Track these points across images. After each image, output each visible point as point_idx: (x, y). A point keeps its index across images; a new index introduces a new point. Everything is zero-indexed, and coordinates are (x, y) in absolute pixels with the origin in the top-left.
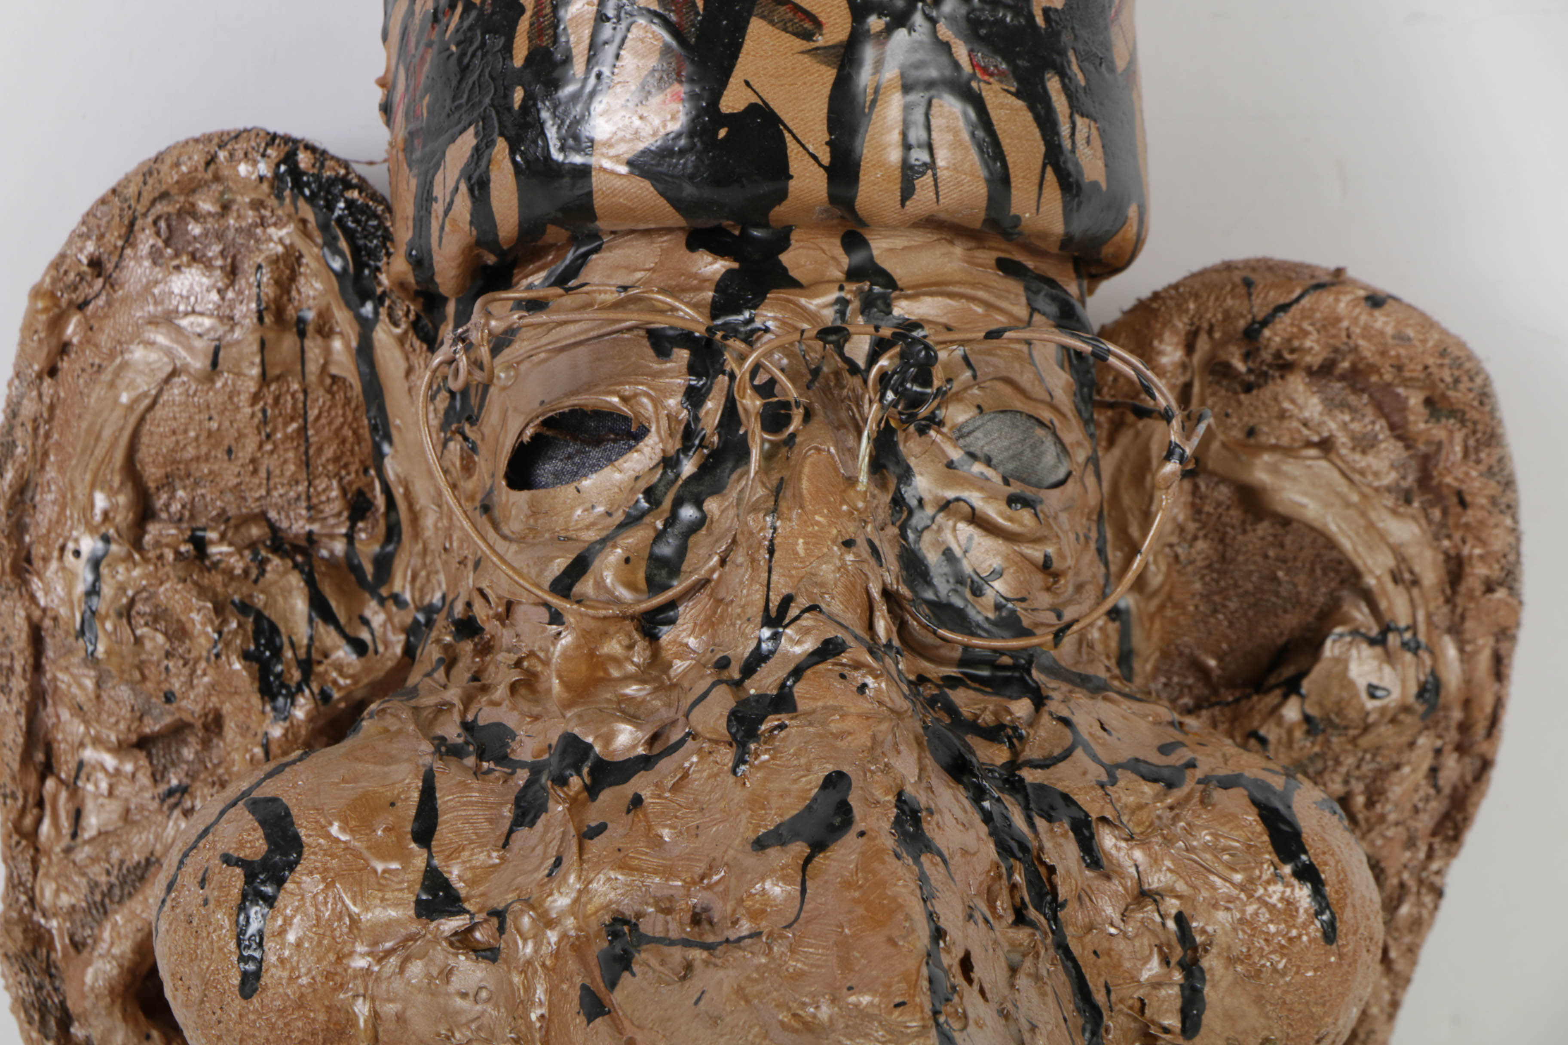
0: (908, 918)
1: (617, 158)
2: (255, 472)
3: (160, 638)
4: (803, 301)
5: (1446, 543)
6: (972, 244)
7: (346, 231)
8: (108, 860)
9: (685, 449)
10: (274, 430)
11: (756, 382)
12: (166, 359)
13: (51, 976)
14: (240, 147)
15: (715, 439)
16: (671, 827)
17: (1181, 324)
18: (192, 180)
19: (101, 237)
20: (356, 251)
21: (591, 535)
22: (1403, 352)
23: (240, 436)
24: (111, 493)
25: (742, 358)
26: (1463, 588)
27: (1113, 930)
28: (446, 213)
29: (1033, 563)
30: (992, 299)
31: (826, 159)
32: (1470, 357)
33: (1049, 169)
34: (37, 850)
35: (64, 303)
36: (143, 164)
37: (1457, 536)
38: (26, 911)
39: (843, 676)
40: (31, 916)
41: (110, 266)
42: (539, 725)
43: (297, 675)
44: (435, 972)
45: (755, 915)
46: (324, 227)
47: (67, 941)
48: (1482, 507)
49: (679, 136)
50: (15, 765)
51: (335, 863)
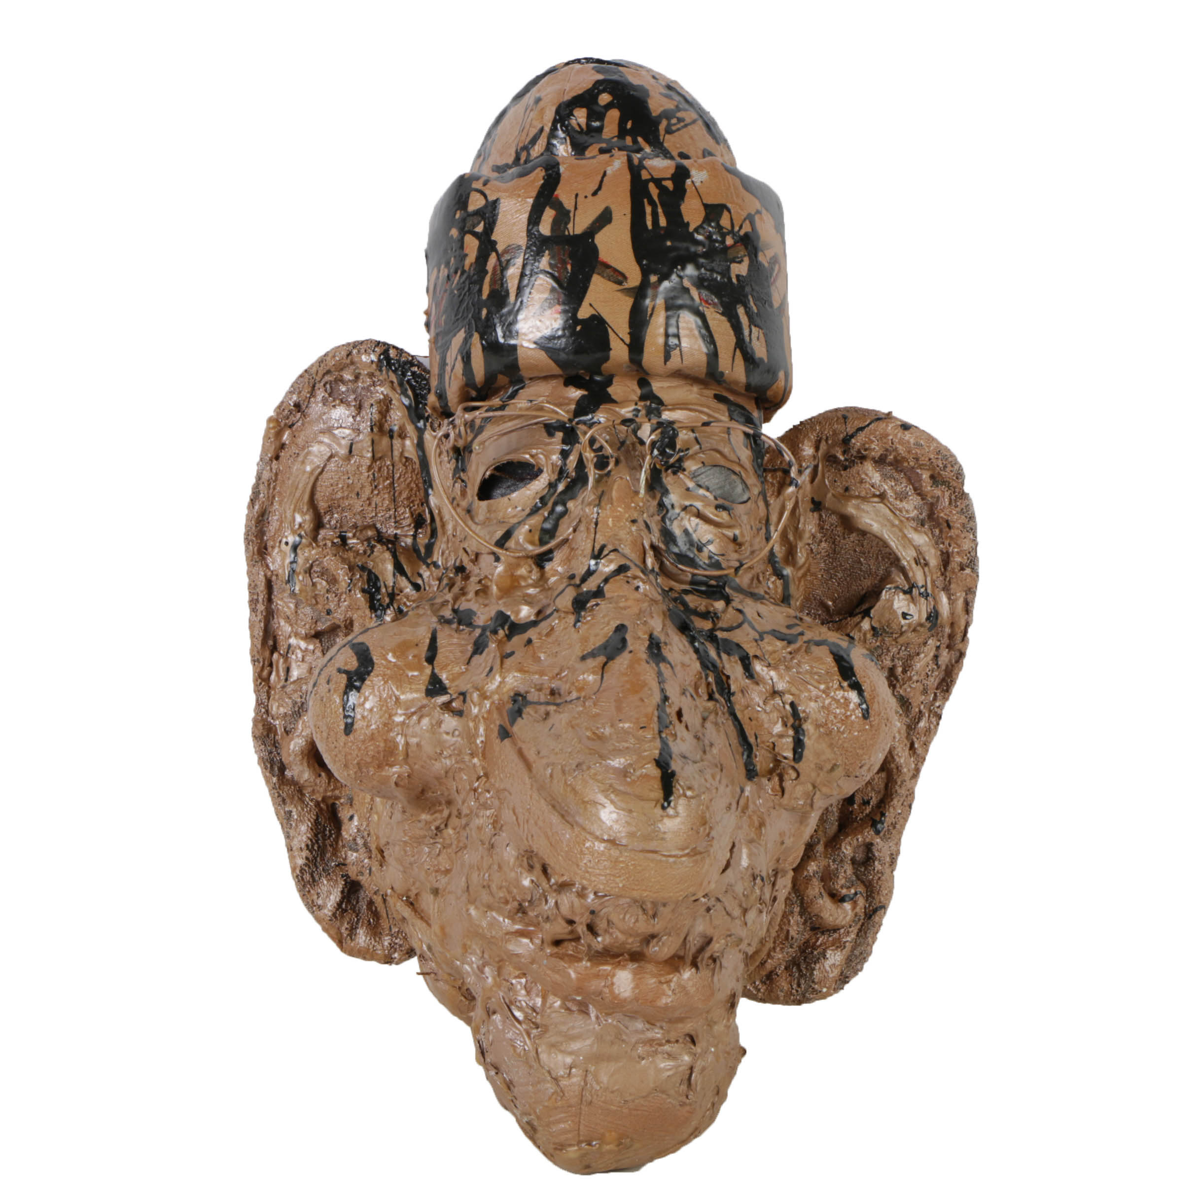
0: (650, 689)
1: (529, 341)
2: (370, 504)
3: (324, 583)
4: (617, 409)
5: (941, 546)
6: (702, 387)
7: (412, 387)
8: (301, 691)
9: (559, 480)
10: (379, 484)
11: (594, 448)
12: (328, 450)
13: (275, 746)
14: (363, 347)
15: (574, 474)
16: (545, 653)
17: (813, 437)
18: (341, 364)
19: (300, 392)
20: (416, 396)
21: (514, 521)
22: (919, 452)
23: (363, 487)
24: (303, 514)
25: (585, 433)
26: (949, 568)
27: (759, 709)
28: (452, 371)
29: (728, 538)
30: (711, 413)
31: (628, 341)
32: (952, 456)
33: (738, 351)
34: (269, 687)
35: (282, 424)
36: (319, 358)
37: (947, 542)
38: (265, 716)
39: (628, 582)
40: (267, 719)
41: (304, 407)
42: (487, 608)
43: (387, 600)
44: (434, 722)
45: (580, 690)
46: (401, 385)
47: (283, 730)
48: (958, 528)
49: (558, 329)
50: (259, 646)
51: (389, 672)
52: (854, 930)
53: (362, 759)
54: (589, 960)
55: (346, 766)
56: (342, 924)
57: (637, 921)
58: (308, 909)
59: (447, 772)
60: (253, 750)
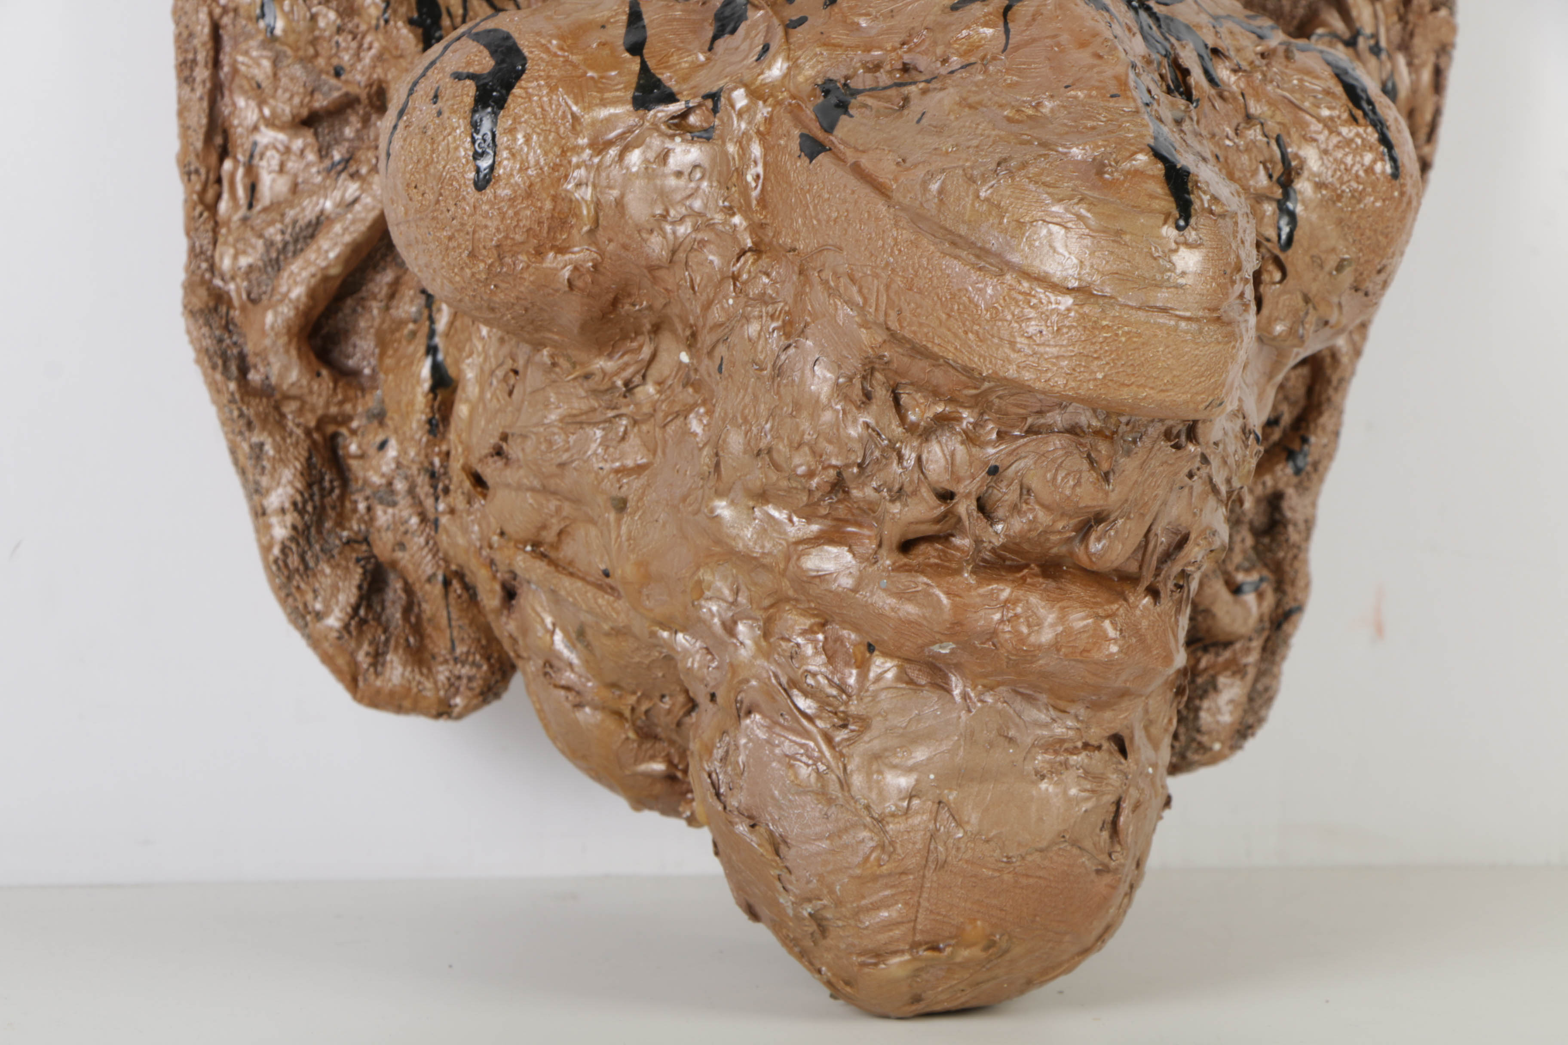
3: (332, 15)
8: (282, 222)
13: (230, 332)
16: (868, 14)
26: (1412, 7)
27: (1228, 142)
34: (216, 223)
38: (207, 276)
40: (211, 281)
44: (651, 156)
45: (963, 54)
47: (244, 296)
50: (199, 145)
52: (1257, 644)
53: (506, 237)
54: (973, 572)
55: (472, 255)
56: (359, 645)
57: (1078, 483)
58: (294, 622)
59: (674, 252)
60: (185, 338)
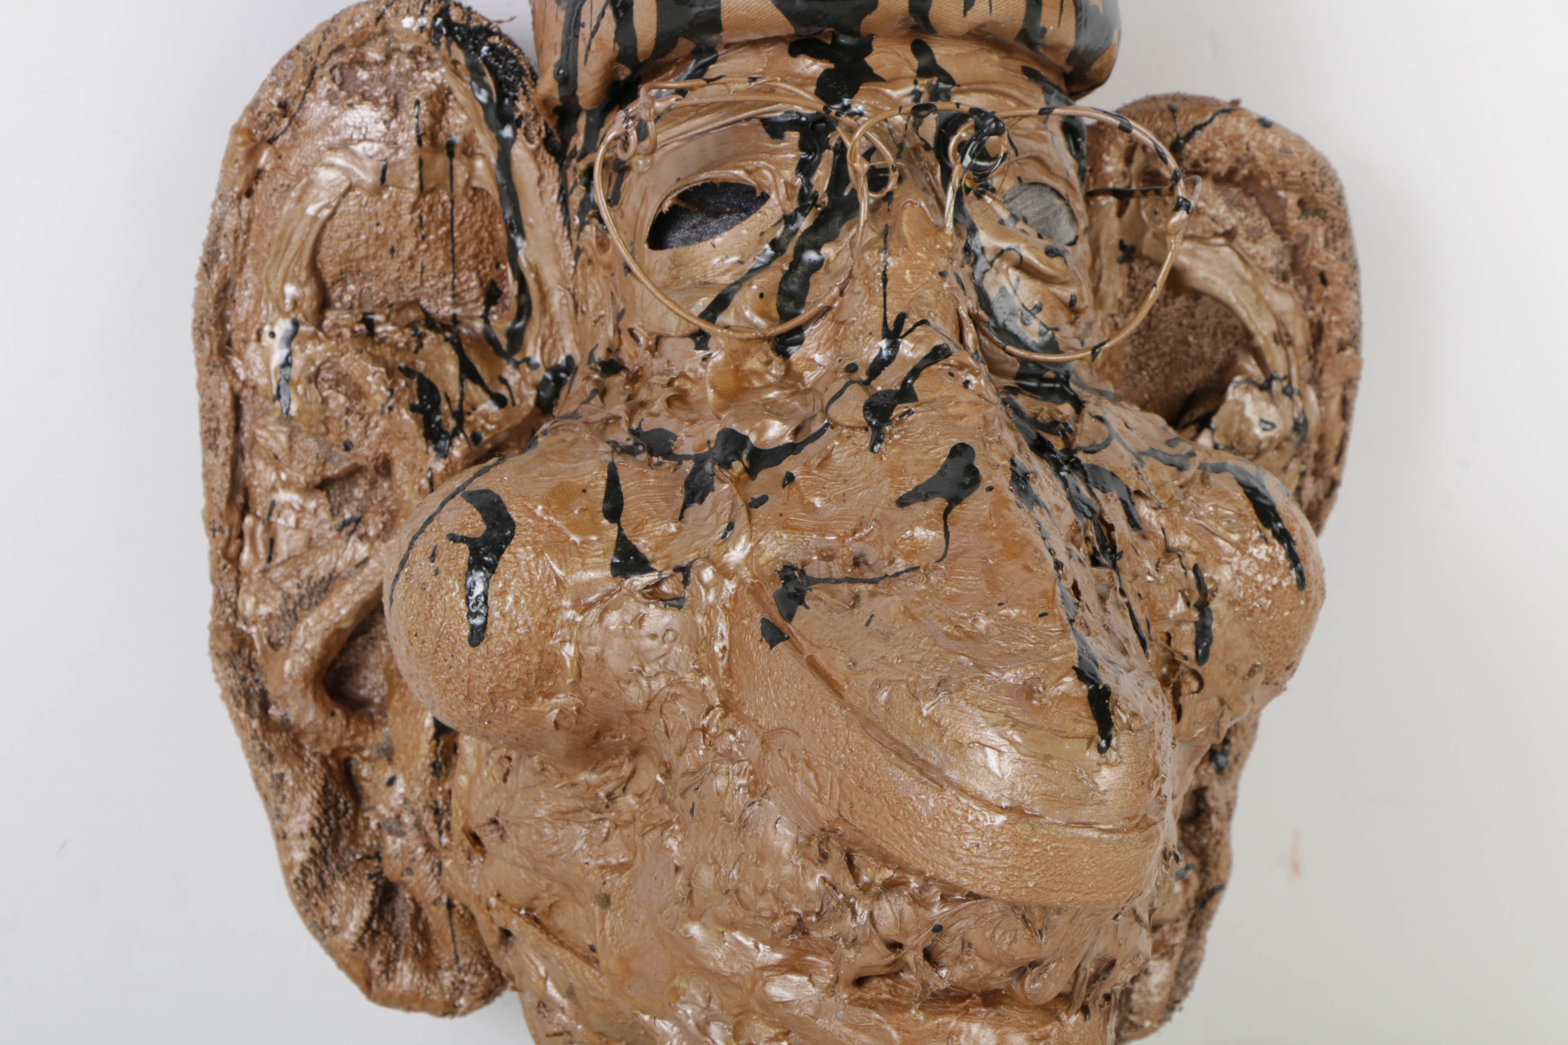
0: (1036, 550)
2: (412, 267)
3: (342, 399)
4: (888, 91)
5: (1311, 313)
7: (490, 68)
8: (298, 577)
9: (803, 209)
10: (428, 233)
12: (343, 177)
13: (252, 670)
15: (826, 199)
16: (821, 496)
18: (363, 34)
19: (288, 84)
20: (499, 84)
21: (727, 279)
22: (1287, 162)
23: (402, 238)
24: (301, 285)
27: (1149, 578)
28: (593, 35)
29: (1063, 302)
34: (239, 572)
35: (258, 137)
36: (322, 25)
38: (231, 620)
39: (951, 374)
40: (235, 624)
41: (294, 108)
42: (697, 427)
43: (452, 423)
44: (628, 619)
45: (907, 556)
47: (265, 642)
48: (1339, 284)
50: (223, 506)
51: (541, 537)
52: (1183, 924)
53: (498, 686)
54: (922, 1008)
55: (468, 698)
56: (372, 955)
57: (1015, 940)
58: (314, 934)
59: (649, 702)
60: (213, 676)
